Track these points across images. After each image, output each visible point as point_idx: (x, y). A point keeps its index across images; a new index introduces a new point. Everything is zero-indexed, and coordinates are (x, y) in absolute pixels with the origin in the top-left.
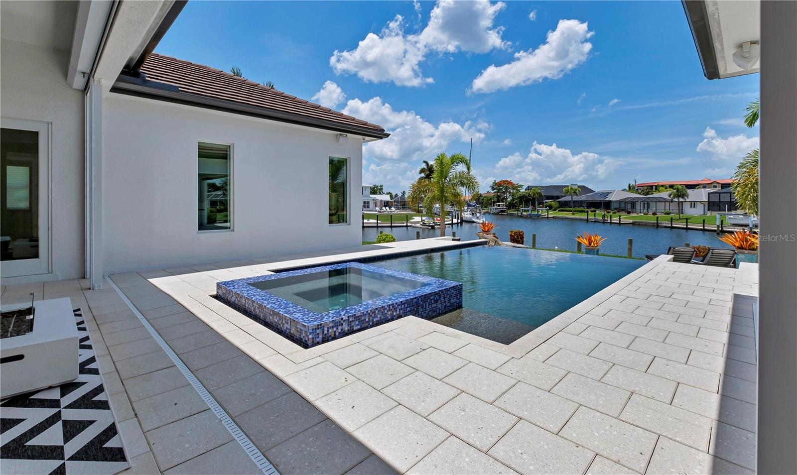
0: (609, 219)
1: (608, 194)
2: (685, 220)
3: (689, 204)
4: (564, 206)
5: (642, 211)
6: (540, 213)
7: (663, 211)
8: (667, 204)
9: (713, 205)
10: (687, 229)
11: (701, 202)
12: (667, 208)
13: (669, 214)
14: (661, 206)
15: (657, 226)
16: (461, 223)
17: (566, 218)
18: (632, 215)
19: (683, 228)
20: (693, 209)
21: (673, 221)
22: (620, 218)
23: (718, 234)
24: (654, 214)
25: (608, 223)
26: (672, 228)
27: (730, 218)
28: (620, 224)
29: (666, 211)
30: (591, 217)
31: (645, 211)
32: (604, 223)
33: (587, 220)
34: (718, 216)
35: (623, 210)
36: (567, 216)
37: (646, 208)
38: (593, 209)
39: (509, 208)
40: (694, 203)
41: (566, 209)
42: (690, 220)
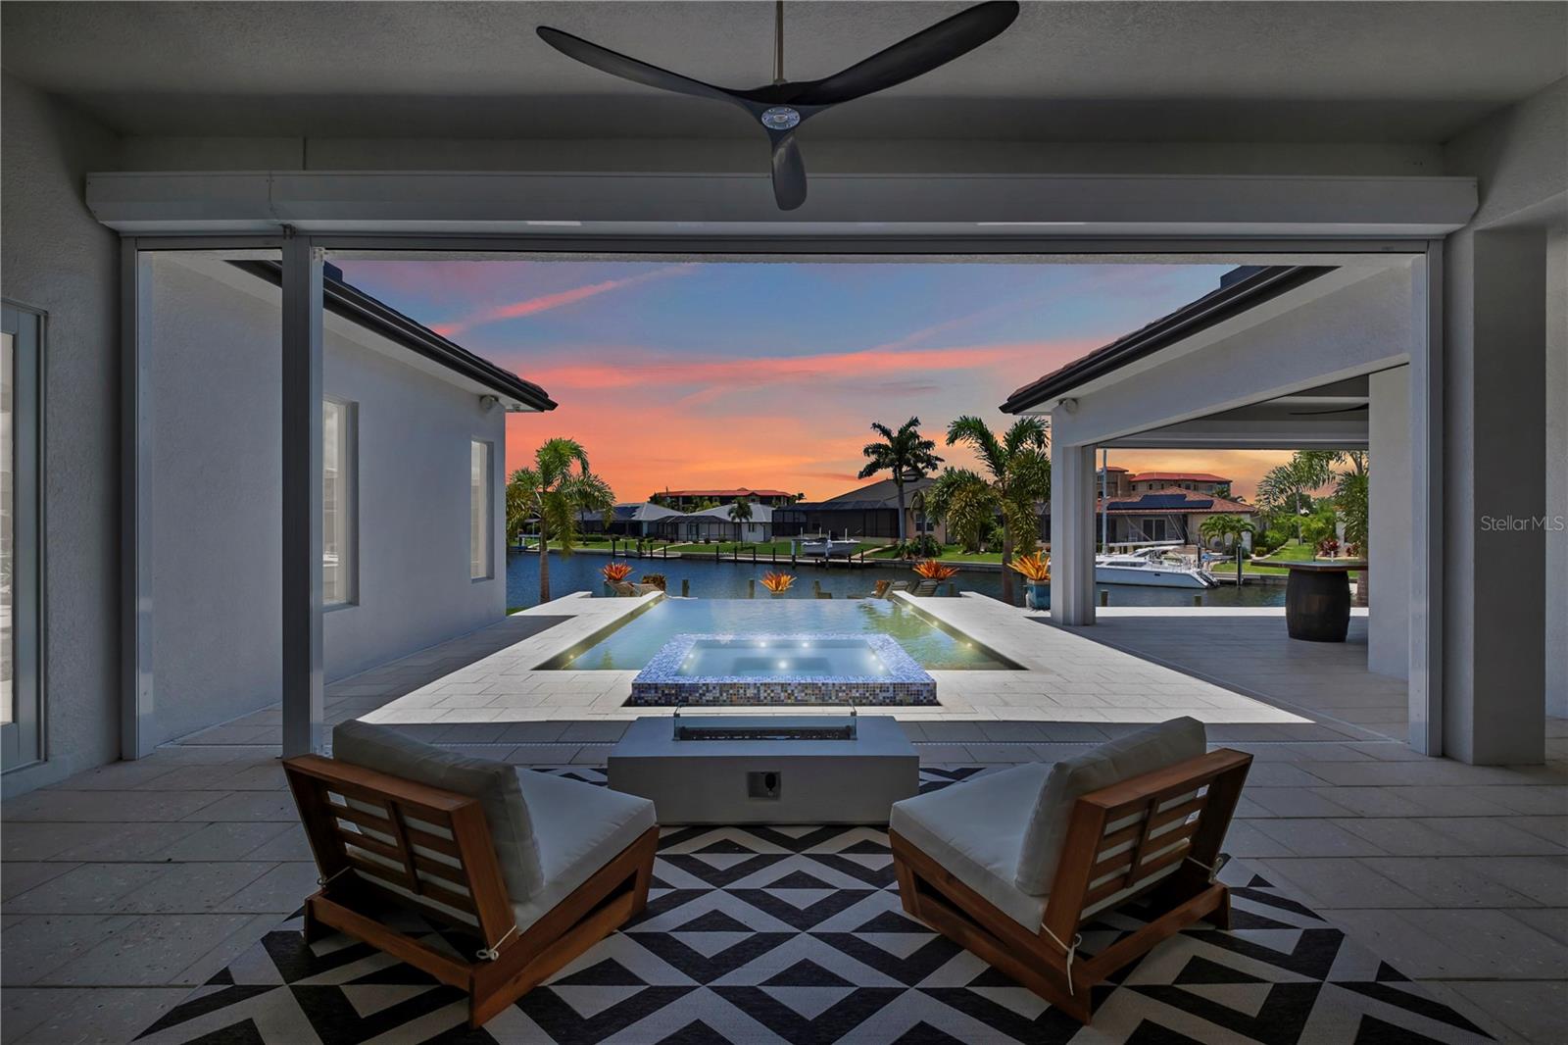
0: (648, 551)
1: (636, 508)
2: (752, 551)
3: (747, 526)
5: (690, 537)
7: (717, 537)
8: (722, 526)
9: (778, 528)
10: (755, 562)
11: (763, 523)
12: (722, 533)
13: (724, 541)
14: (714, 529)
15: (717, 560)
18: (679, 544)
19: (750, 562)
20: (751, 534)
21: (736, 551)
22: (665, 550)
23: (794, 568)
24: (707, 541)
25: (649, 557)
26: (736, 561)
28: (665, 558)
29: (722, 537)
30: (620, 550)
31: (694, 538)
32: (641, 558)
33: (614, 554)
35: (662, 537)
37: (694, 532)
38: (615, 536)
40: (756, 526)
42: (757, 550)
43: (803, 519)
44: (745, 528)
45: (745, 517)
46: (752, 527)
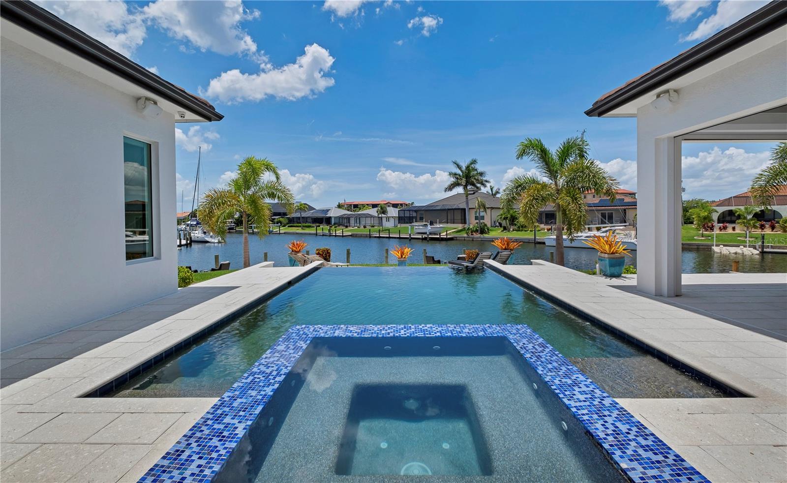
0: (334, 232)
1: (328, 211)
2: (388, 231)
3: (386, 219)
4: (292, 222)
5: (356, 224)
6: (271, 229)
7: (370, 225)
8: (372, 219)
9: (401, 219)
10: (389, 238)
11: (394, 217)
12: (372, 222)
13: (373, 227)
14: (369, 221)
15: (370, 236)
16: (190, 244)
17: (297, 234)
18: (350, 228)
19: (387, 237)
20: (388, 223)
21: (379, 231)
22: (343, 231)
23: (410, 240)
24: (365, 227)
25: (334, 235)
26: (379, 237)
27: (416, 228)
28: (343, 236)
29: (372, 224)
30: (320, 231)
31: (358, 225)
32: (330, 236)
33: (316, 234)
34: (410, 227)
35: (341, 225)
36: (297, 231)
37: (358, 222)
38: (318, 224)
39: (238, 225)
41: (295, 225)
42: (390, 231)
43: (414, 214)
44: (384, 220)
45: (384, 214)
46: (388, 219)
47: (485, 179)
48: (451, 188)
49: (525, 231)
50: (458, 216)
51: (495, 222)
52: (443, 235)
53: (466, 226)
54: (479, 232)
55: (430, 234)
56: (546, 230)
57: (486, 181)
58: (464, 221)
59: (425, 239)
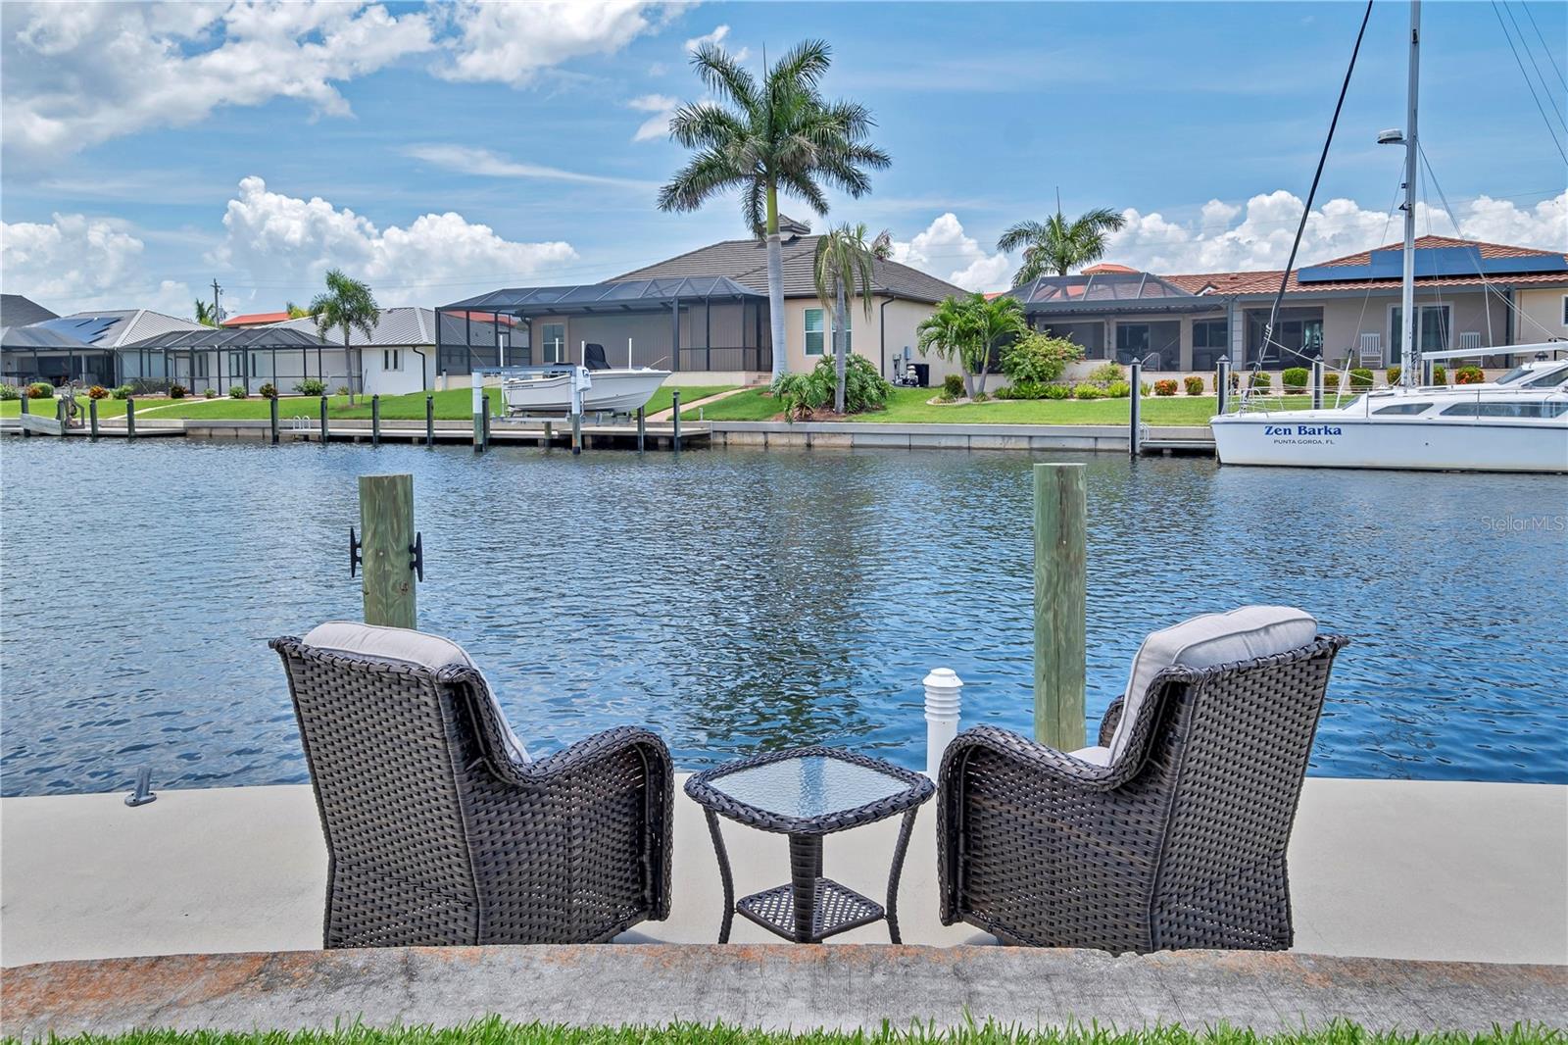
0: (88, 420)
1: (110, 322)
2: (369, 411)
3: (379, 355)
5: (225, 382)
7: (301, 382)
8: (312, 355)
9: (452, 353)
10: (376, 439)
11: (414, 346)
12: (312, 371)
13: (316, 391)
14: (293, 364)
15: (273, 435)
18: (189, 401)
19: (365, 440)
20: (391, 374)
21: (329, 414)
22: (132, 416)
23: (481, 451)
24: (269, 393)
25: (84, 435)
28: (131, 436)
29: (309, 381)
31: (238, 384)
35: (156, 386)
37: (238, 370)
38: (44, 386)
40: (396, 352)
42: (382, 410)
43: (518, 336)
44: (373, 362)
46: (392, 355)
47: (861, 143)
48: (689, 190)
49: (1058, 397)
50: (730, 328)
51: (896, 362)
52: (659, 422)
53: (771, 380)
54: (840, 402)
55: (589, 412)
56: (1153, 394)
57: (868, 156)
58: (760, 360)
59: (564, 442)
